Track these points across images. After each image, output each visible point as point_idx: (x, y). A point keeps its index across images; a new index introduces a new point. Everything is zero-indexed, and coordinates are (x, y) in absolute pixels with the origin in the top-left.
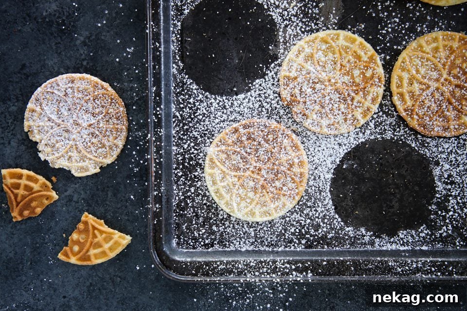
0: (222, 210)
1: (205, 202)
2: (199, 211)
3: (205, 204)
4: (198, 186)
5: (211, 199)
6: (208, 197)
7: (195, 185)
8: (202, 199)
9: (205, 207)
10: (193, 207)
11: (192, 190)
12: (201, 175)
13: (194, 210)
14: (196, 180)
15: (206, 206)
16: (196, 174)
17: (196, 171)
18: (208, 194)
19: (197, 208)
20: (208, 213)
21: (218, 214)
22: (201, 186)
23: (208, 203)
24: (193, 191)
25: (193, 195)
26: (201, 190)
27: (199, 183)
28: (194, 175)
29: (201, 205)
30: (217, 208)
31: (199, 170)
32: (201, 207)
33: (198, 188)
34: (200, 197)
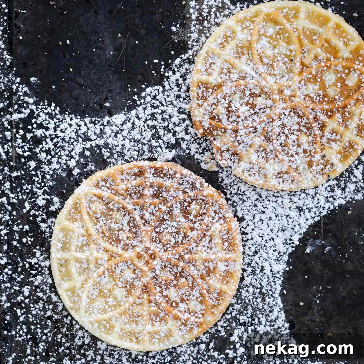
0: (82, 328)
1: (49, 313)
2: (39, 331)
3: (50, 318)
4: (36, 283)
5: (60, 308)
6: (55, 305)
7: (32, 282)
8: (44, 307)
9: (49, 323)
10: (26, 322)
11: (26, 291)
12: (43, 264)
13: (29, 329)
14: (34, 272)
15: (52, 321)
16: (34, 261)
17: (34, 255)
18: (55, 299)
19: (35, 325)
20: (55, 335)
21: (73, 337)
22: (43, 283)
23: (56, 317)
24: (27, 293)
25: (27, 301)
26: (42, 291)
27: (39, 278)
28: (30, 263)
29: (41, 320)
30: (72, 325)
31: (38, 254)
32: (42, 321)
33: (37, 287)
34: (41, 304)
